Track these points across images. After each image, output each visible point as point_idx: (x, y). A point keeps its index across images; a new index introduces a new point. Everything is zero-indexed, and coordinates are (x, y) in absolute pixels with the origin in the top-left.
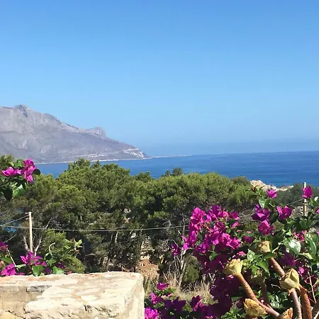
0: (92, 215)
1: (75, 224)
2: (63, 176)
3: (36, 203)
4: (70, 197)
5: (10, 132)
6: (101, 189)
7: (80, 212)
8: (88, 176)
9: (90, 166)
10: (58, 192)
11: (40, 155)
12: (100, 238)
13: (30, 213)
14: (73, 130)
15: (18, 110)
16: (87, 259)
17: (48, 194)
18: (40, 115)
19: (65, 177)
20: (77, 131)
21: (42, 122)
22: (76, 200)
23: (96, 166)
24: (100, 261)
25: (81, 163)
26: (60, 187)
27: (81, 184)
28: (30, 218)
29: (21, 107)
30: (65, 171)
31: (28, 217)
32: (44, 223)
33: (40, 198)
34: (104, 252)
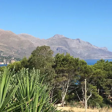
0: (105, 80)
1: (99, 83)
2: (95, 65)
3: (87, 75)
4: (99, 74)
5: (74, 48)
6: (109, 71)
7: (101, 78)
8: (104, 66)
9: (105, 62)
10: (94, 72)
11: (84, 56)
12: (108, 88)
13: (86, 79)
14: (96, 48)
15: (77, 40)
16: (103, 95)
17: (91, 72)
18: (85, 42)
19: (96, 66)
20: (98, 48)
21: (85, 45)
22: (101, 75)
23: (107, 62)
24: (107, 96)
25: (101, 61)
26: (95, 70)
27: (102, 68)
28: (86, 81)
29: (78, 39)
30: (96, 63)
31: (85, 81)
32: (89, 83)
33: (88, 74)
34: (109, 93)
